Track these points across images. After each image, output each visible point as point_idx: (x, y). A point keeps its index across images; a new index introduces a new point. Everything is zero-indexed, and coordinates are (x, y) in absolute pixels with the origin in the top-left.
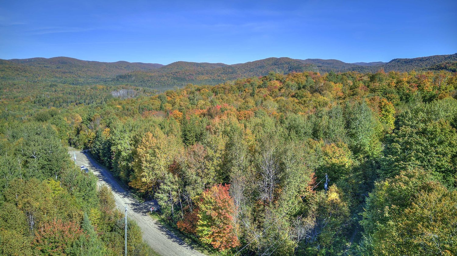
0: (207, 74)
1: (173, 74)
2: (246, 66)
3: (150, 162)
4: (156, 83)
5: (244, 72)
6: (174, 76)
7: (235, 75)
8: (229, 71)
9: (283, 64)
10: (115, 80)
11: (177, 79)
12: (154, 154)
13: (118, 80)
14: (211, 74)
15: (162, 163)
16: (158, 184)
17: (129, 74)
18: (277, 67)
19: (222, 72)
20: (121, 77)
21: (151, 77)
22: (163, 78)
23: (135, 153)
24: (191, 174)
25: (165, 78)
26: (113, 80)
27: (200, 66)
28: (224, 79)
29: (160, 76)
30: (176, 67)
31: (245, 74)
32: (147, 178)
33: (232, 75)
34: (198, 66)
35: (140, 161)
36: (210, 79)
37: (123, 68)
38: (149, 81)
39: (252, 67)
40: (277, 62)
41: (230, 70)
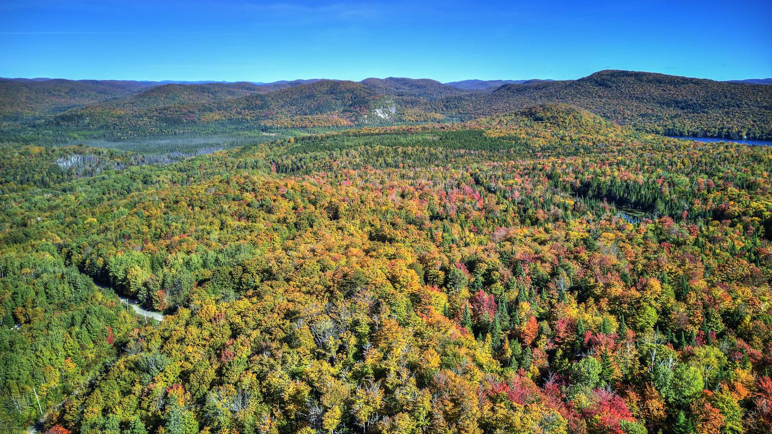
0: (219, 110)
1: (160, 111)
2: (286, 94)
3: (134, 282)
4: (130, 132)
5: (282, 106)
6: (161, 115)
7: (266, 110)
8: (256, 104)
9: (344, 92)
10: (52, 124)
11: (166, 120)
12: (136, 279)
13: (58, 124)
14: (225, 109)
15: (139, 282)
16: (138, 291)
17: (79, 113)
18: (335, 97)
19: (245, 106)
20: (63, 118)
21: (119, 117)
22: (141, 119)
23: (126, 278)
24: (151, 287)
25: (146, 119)
26: (48, 124)
27: (209, 92)
28: (249, 118)
29: (135, 117)
30: (164, 95)
31: (283, 109)
32: (133, 289)
33: (262, 111)
34: (205, 92)
35: (129, 282)
36: (224, 118)
37: (62, 94)
38: (117, 125)
39: (294, 97)
40: (334, 89)
41: (259, 103)
